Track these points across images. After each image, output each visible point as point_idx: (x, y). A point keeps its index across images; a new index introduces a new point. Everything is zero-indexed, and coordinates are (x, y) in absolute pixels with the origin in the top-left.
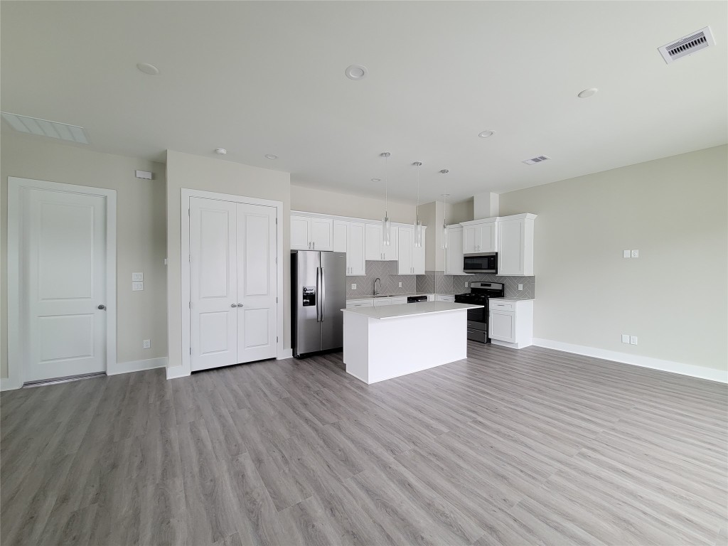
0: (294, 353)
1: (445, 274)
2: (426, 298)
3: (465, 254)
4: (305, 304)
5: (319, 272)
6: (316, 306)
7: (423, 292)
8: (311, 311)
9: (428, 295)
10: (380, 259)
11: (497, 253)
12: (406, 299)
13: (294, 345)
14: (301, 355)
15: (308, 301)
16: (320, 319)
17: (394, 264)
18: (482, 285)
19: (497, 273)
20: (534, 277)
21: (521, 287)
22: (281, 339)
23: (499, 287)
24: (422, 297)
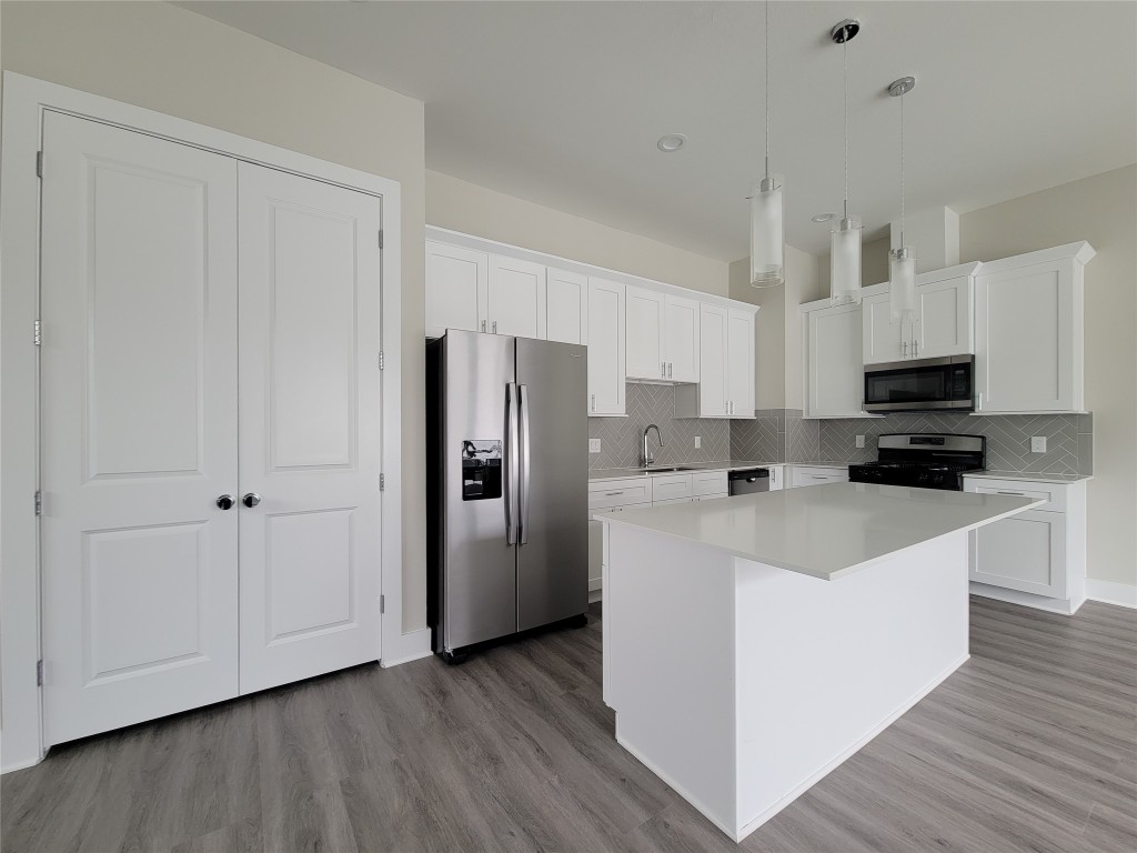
0: (435, 643)
1: (805, 417)
2: (764, 473)
3: (866, 367)
4: (469, 494)
5: (512, 397)
6: (501, 500)
7: (757, 459)
8: (490, 512)
9: (771, 467)
10: (659, 377)
11: (974, 356)
12: (721, 477)
13: (435, 617)
14: (455, 651)
15: (480, 482)
16: (515, 535)
17: (689, 390)
18: (913, 441)
19: (972, 409)
20: (1089, 416)
21: (1040, 445)
22: (394, 604)
23: (971, 445)
24: (757, 471)
